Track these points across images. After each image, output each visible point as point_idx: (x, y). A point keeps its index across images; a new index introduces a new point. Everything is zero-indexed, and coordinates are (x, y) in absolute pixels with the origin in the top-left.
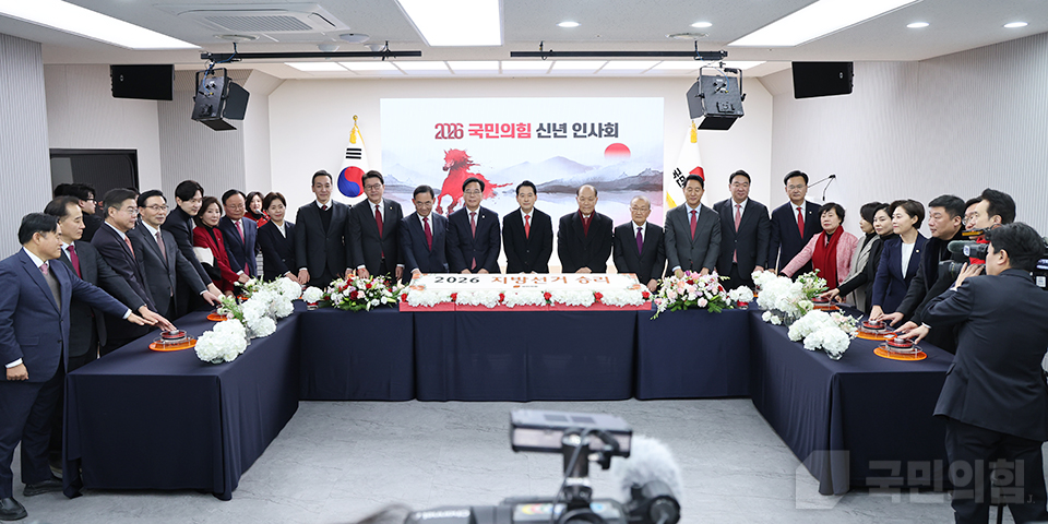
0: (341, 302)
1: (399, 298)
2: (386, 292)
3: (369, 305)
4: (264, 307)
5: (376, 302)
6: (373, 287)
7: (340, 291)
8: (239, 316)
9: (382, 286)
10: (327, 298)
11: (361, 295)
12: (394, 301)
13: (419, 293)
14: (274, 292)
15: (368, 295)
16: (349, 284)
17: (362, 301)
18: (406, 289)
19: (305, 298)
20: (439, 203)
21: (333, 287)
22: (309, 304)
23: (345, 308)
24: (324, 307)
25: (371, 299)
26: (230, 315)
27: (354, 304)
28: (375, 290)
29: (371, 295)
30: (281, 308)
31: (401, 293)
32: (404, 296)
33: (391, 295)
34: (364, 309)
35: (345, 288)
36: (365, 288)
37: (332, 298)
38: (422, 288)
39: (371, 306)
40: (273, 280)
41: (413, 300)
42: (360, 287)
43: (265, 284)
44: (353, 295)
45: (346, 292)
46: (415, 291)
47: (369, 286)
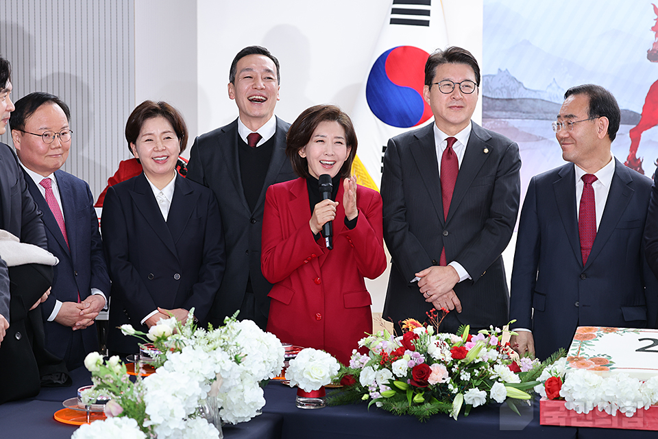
0: (387, 392)
1: (540, 389)
2: (503, 370)
3: (457, 404)
4: (196, 391)
5: (476, 397)
6: (471, 357)
7: (385, 362)
8: (136, 411)
9: (494, 354)
10: (348, 382)
11: (438, 375)
12: (526, 397)
13: (593, 377)
14: (220, 355)
15: (456, 378)
16: (407, 345)
17: (442, 393)
18: (559, 366)
19: (293, 378)
20: (634, 148)
21: (365, 350)
22: (301, 393)
23: (398, 407)
24: (342, 403)
25: (464, 387)
26: (113, 406)
27: (419, 398)
28: (472, 366)
29: (465, 376)
30: (233, 397)
31: (545, 375)
32: (554, 385)
33: (515, 378)
34: (444, 415)
35: (398, 354)
36: (449, 358)
37: (363, 381)
38: (603, 364)
39: (465, 407)
40: (219, 323)
41: (578, 396)
42: (436, 353)
43: (200, 332)
44: (419, 374)
45: (401, 367)
46: (582, 371)
47: (459, 353)
